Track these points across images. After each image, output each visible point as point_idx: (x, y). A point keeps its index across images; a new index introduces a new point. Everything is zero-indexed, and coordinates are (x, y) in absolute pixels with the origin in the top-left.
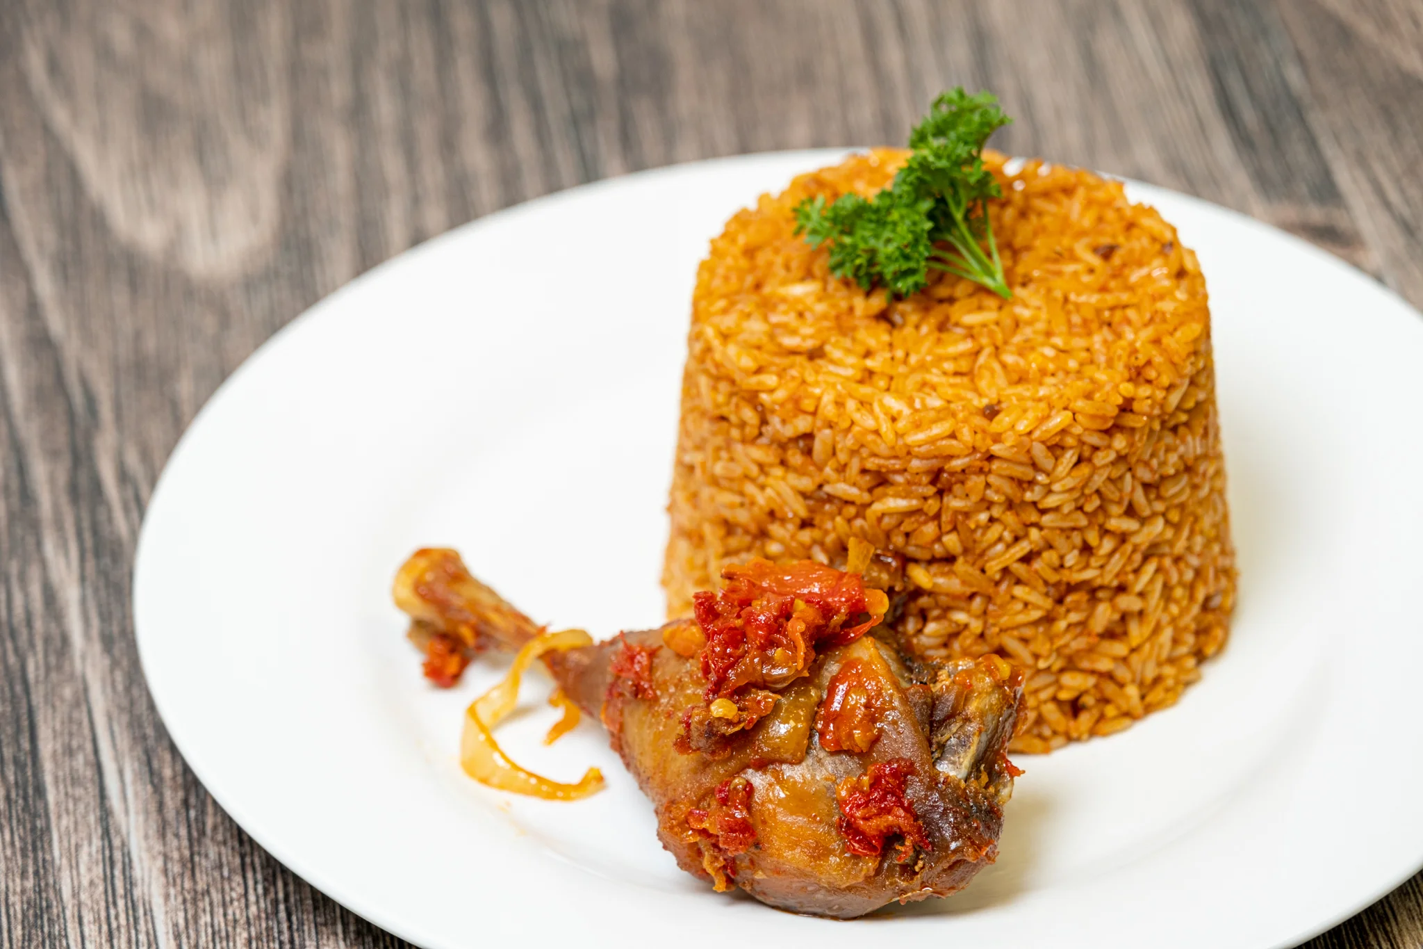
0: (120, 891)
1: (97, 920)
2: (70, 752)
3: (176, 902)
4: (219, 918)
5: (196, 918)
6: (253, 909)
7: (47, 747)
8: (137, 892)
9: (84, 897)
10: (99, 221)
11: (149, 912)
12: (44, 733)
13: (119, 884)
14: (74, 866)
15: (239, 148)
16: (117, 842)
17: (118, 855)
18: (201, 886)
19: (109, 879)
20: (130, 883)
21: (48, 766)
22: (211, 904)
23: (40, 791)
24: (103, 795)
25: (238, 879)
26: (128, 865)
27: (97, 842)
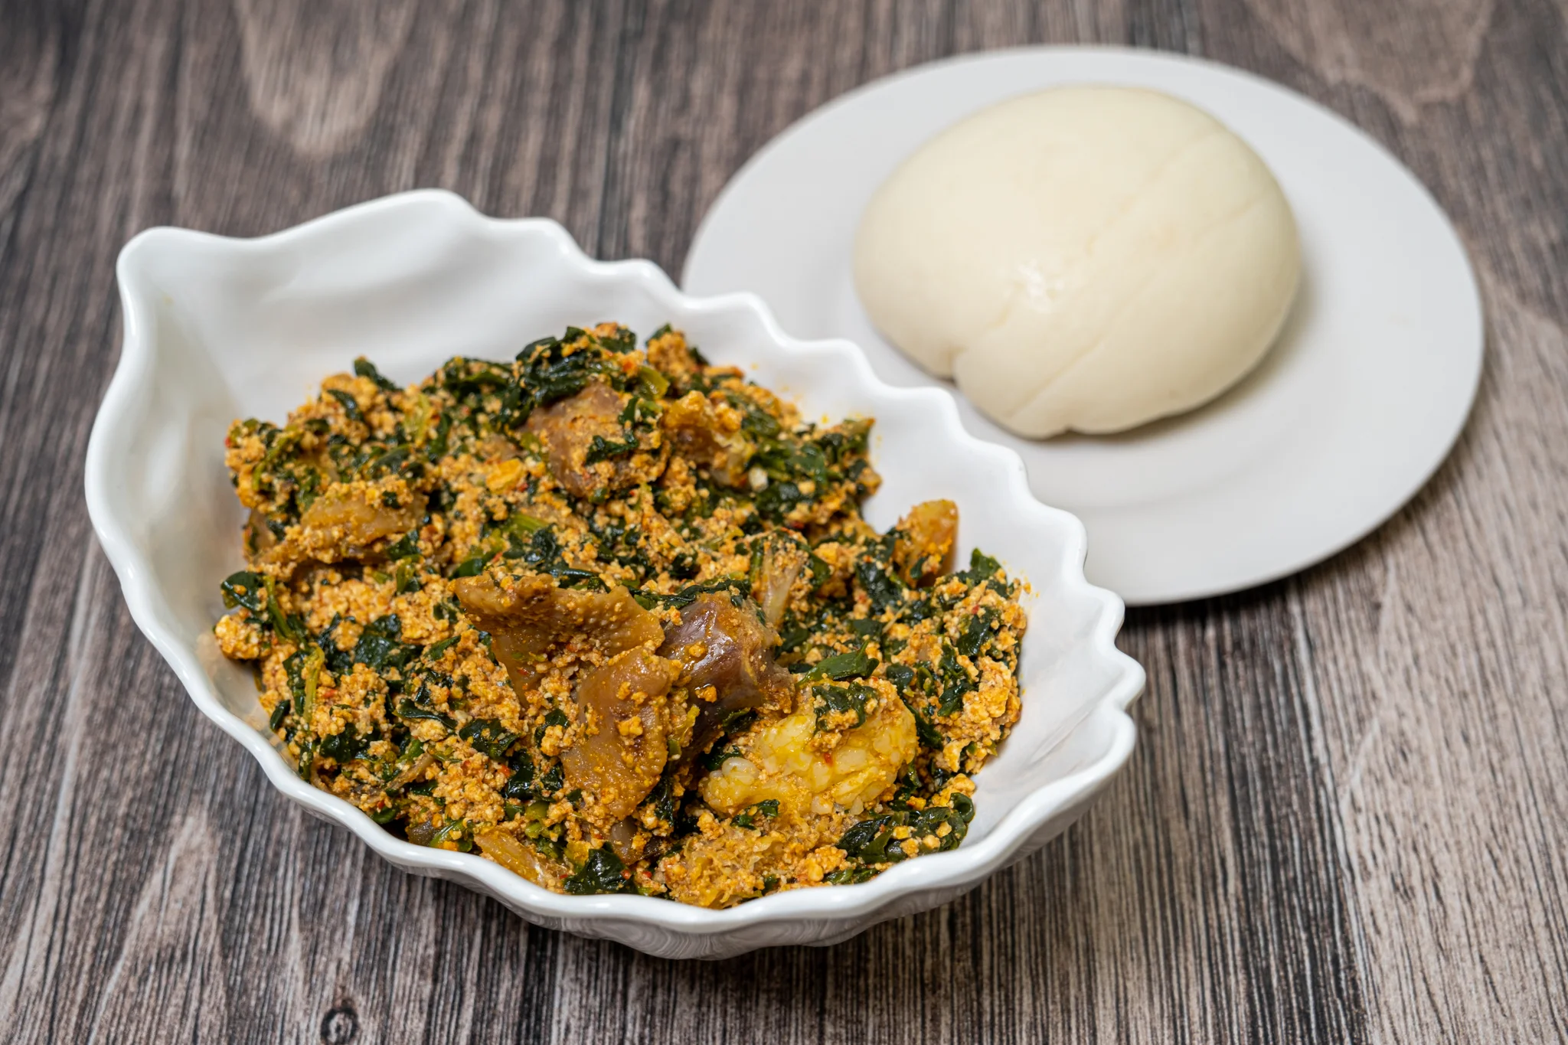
0: (48, 735)
1: (19, 765)
2: (55, 590)
3: (87, 753)
4: (116, 776)
5: (98, 771)
6: (146, 769)
7: (40, 582)
8: (61, 739)
9: (18, 738)
10: (242, 95)
11: (62, 761)
12: (43, 568)
13: (49, 728)
14: (20, 706)
15: (366, 43)
16: (61, 685)
17: (58, 699)
18: (112, 739)
19: (42, 723)
20: (58, 727)
21: (34, 602)
22: (115, 759)
23: (19, 626)
24: (66, 637)
25: (144, 735)
26: (62, 710)
27: (46, 683)
